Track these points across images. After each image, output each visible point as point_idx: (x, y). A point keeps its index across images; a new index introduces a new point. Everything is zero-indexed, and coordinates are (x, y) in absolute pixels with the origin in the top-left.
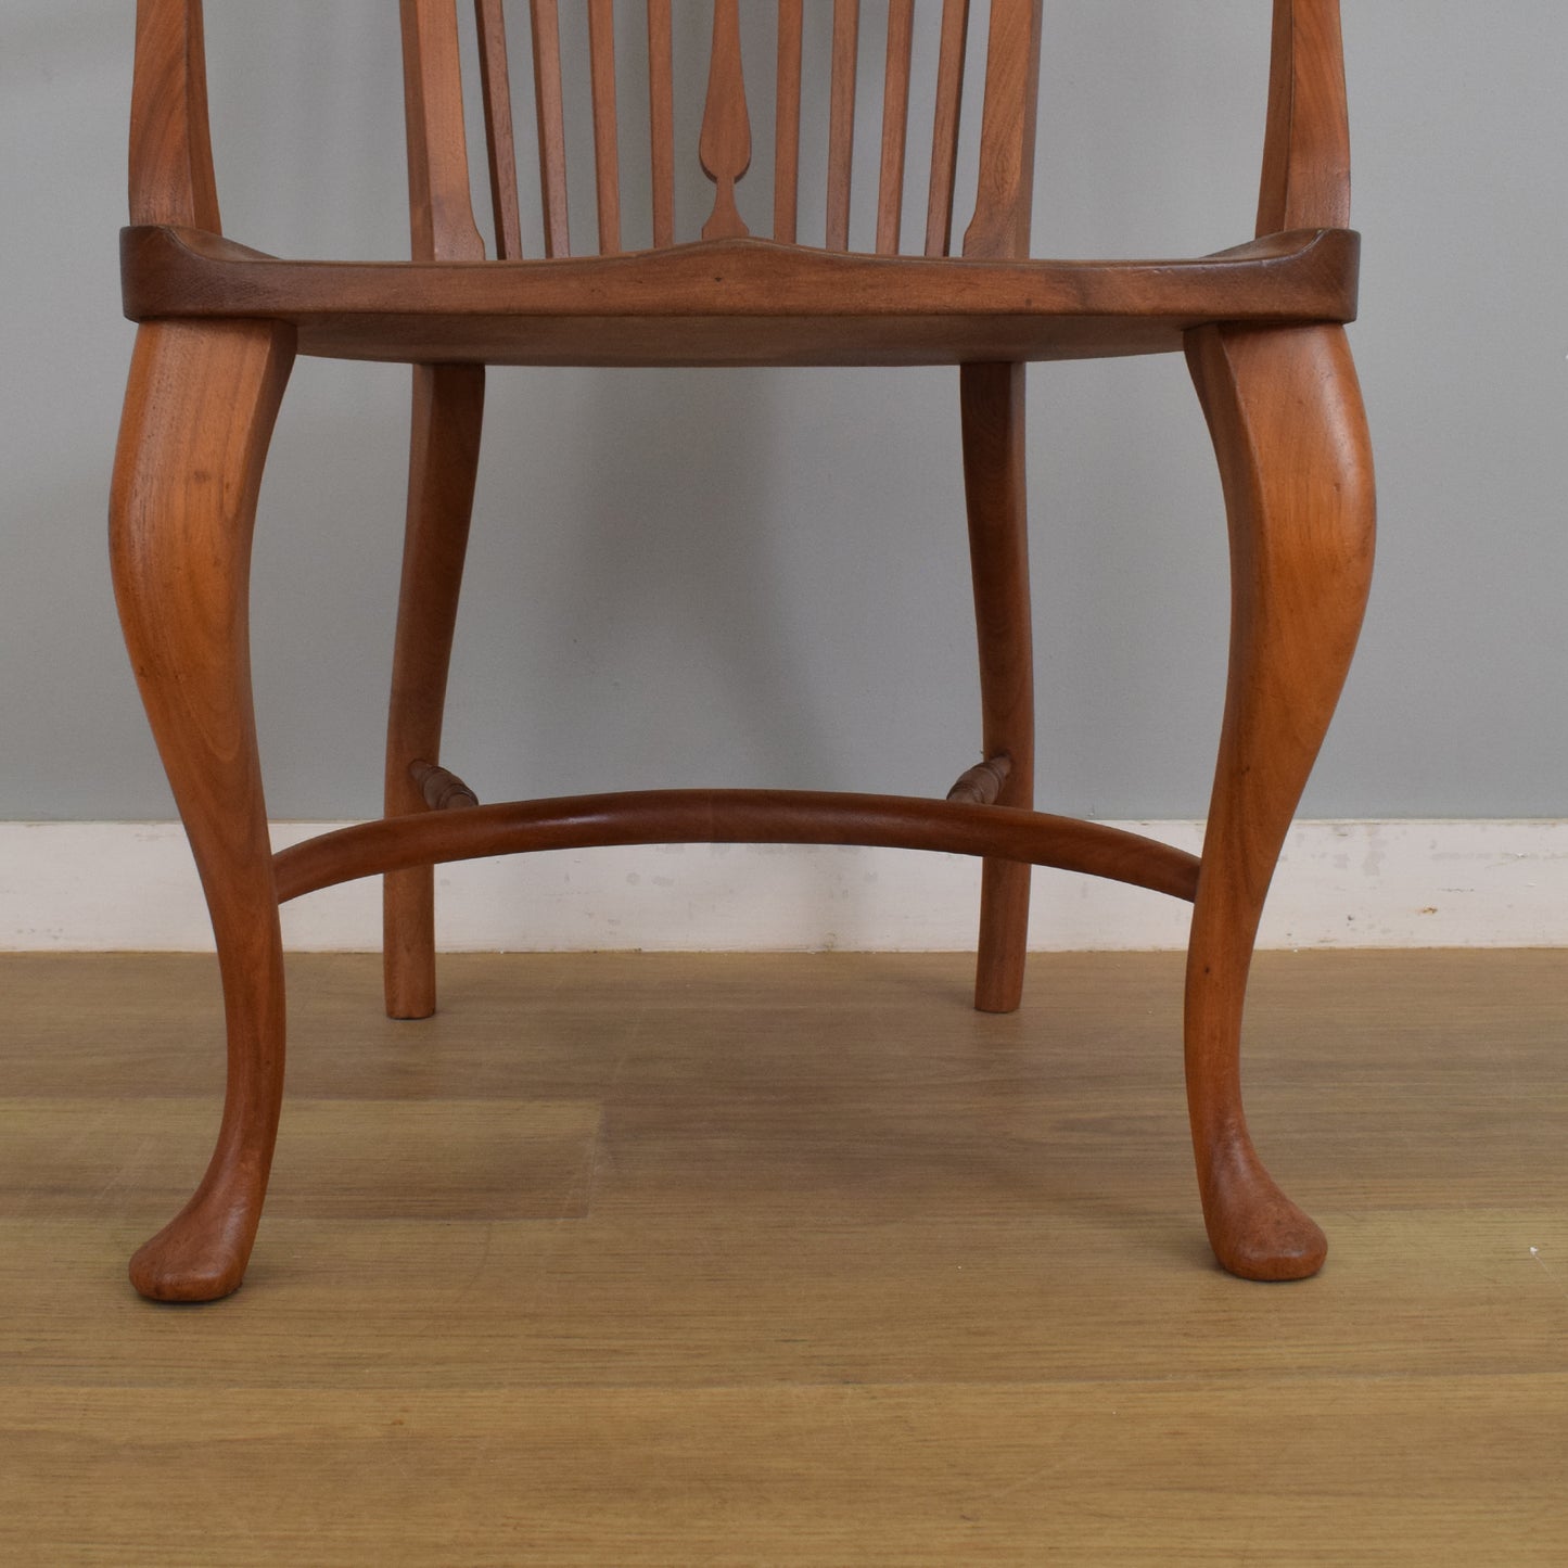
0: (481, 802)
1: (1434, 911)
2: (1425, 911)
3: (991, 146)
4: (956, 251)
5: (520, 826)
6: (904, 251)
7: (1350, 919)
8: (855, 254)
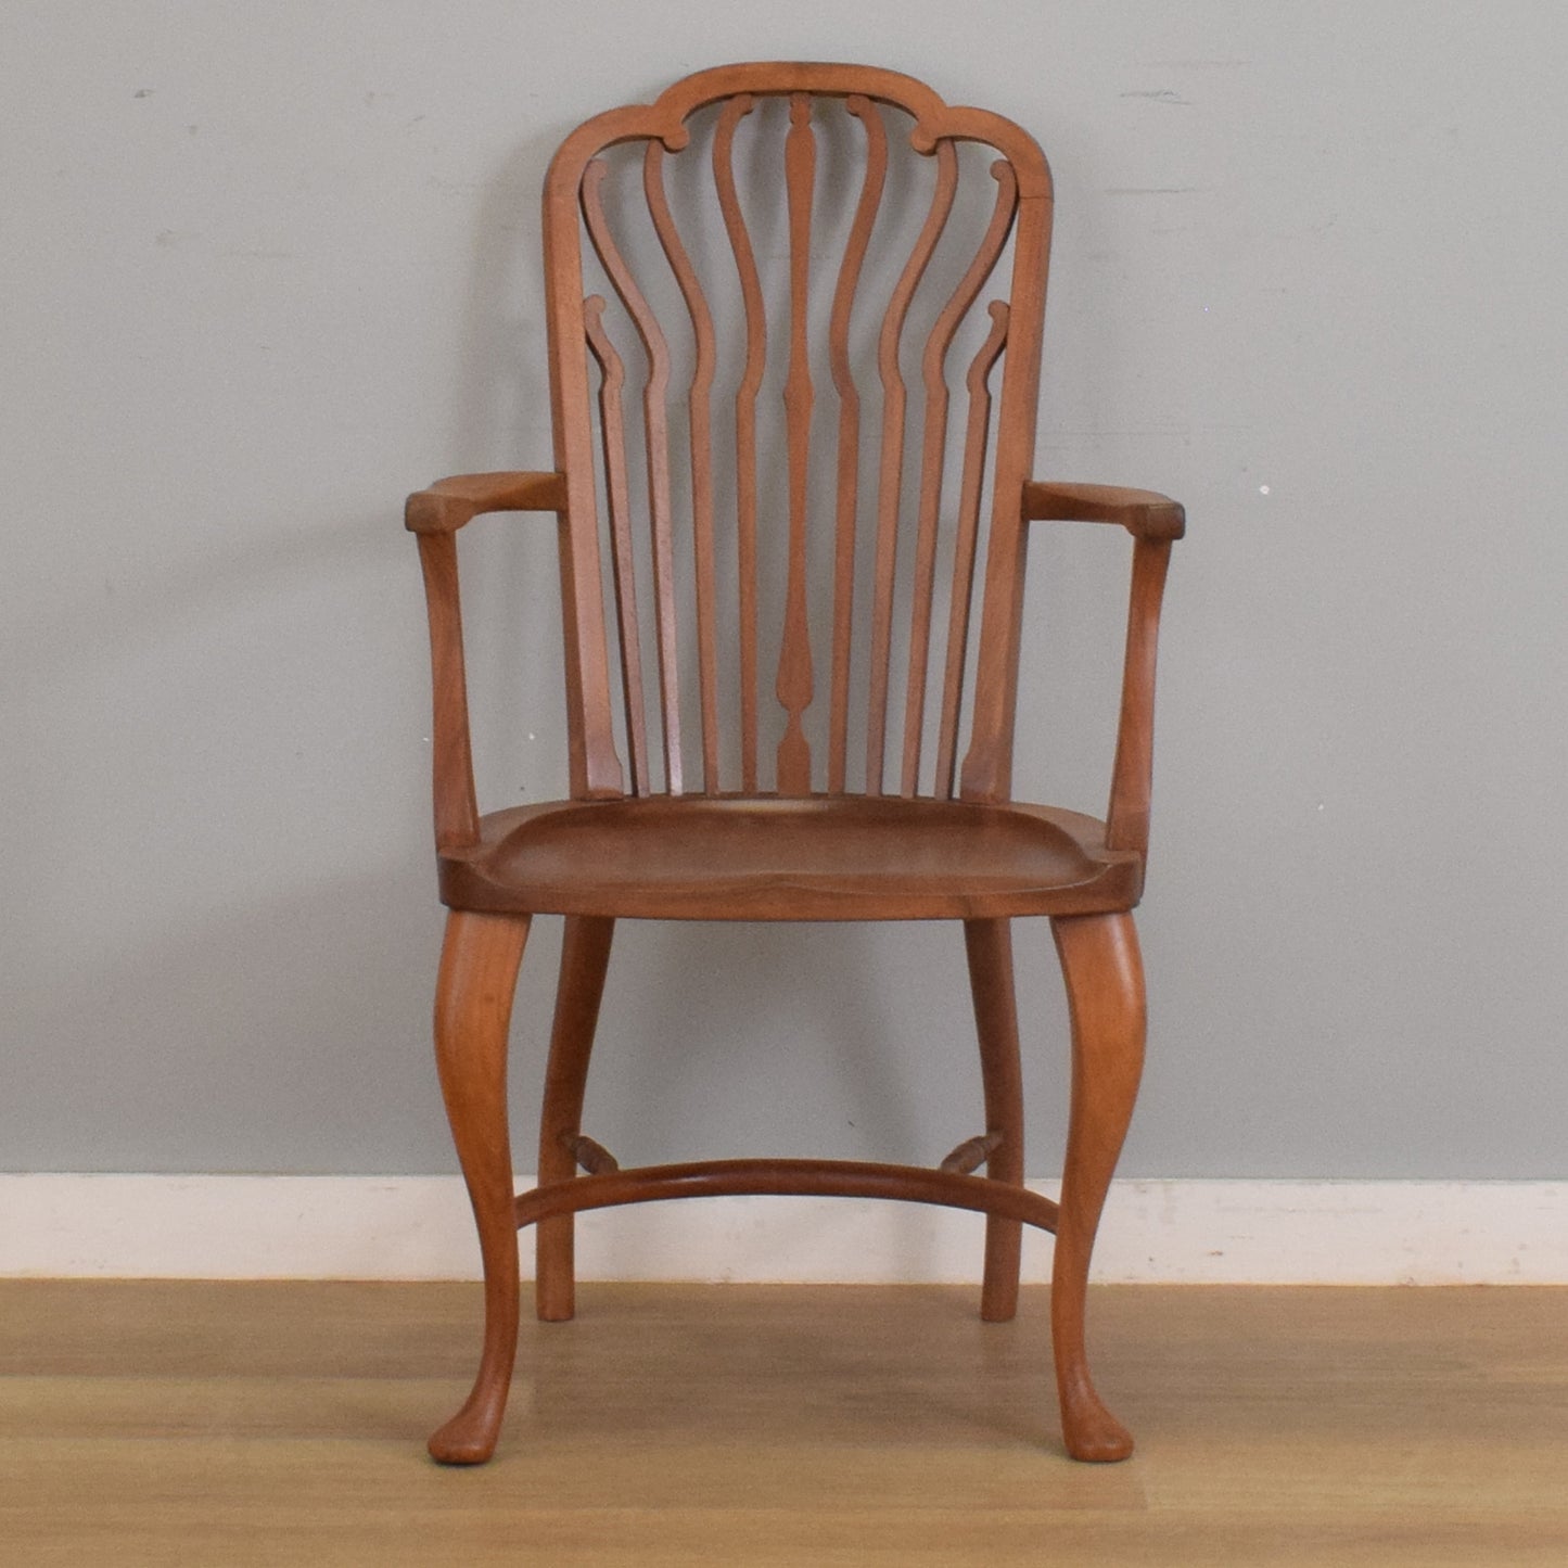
0: (622, 1167)
1: (1220, 1254)
2: (1213, 1254)
3: (982, 700)
4: (956, 794)
5: (649, 1185)
6: (922, 793)
7: (1151, 1260)
8: (889, 796)
